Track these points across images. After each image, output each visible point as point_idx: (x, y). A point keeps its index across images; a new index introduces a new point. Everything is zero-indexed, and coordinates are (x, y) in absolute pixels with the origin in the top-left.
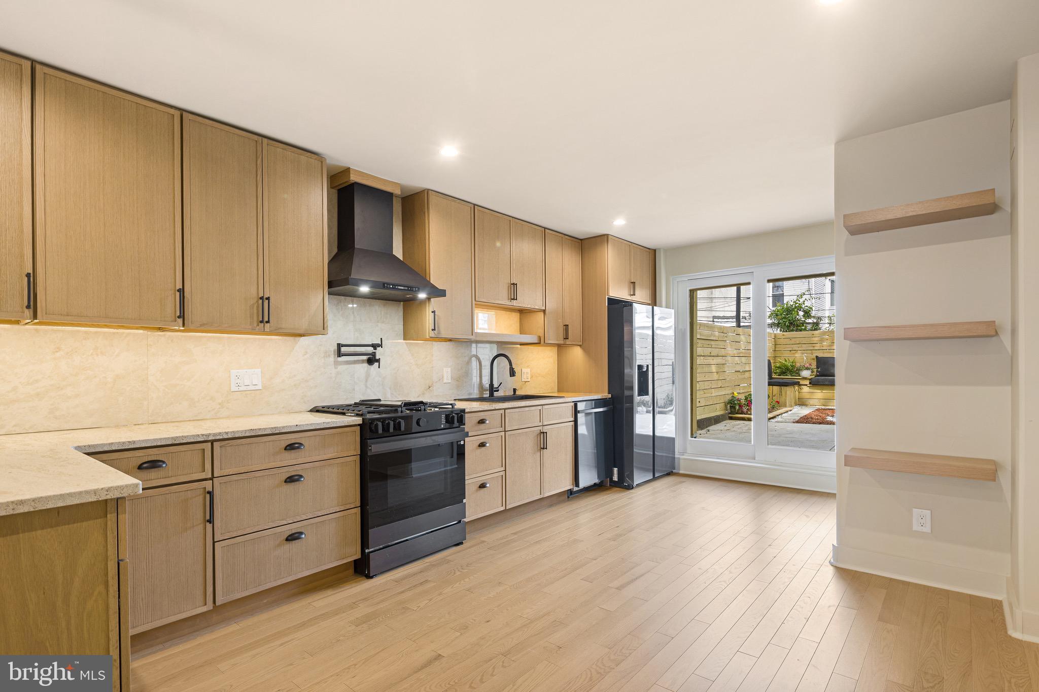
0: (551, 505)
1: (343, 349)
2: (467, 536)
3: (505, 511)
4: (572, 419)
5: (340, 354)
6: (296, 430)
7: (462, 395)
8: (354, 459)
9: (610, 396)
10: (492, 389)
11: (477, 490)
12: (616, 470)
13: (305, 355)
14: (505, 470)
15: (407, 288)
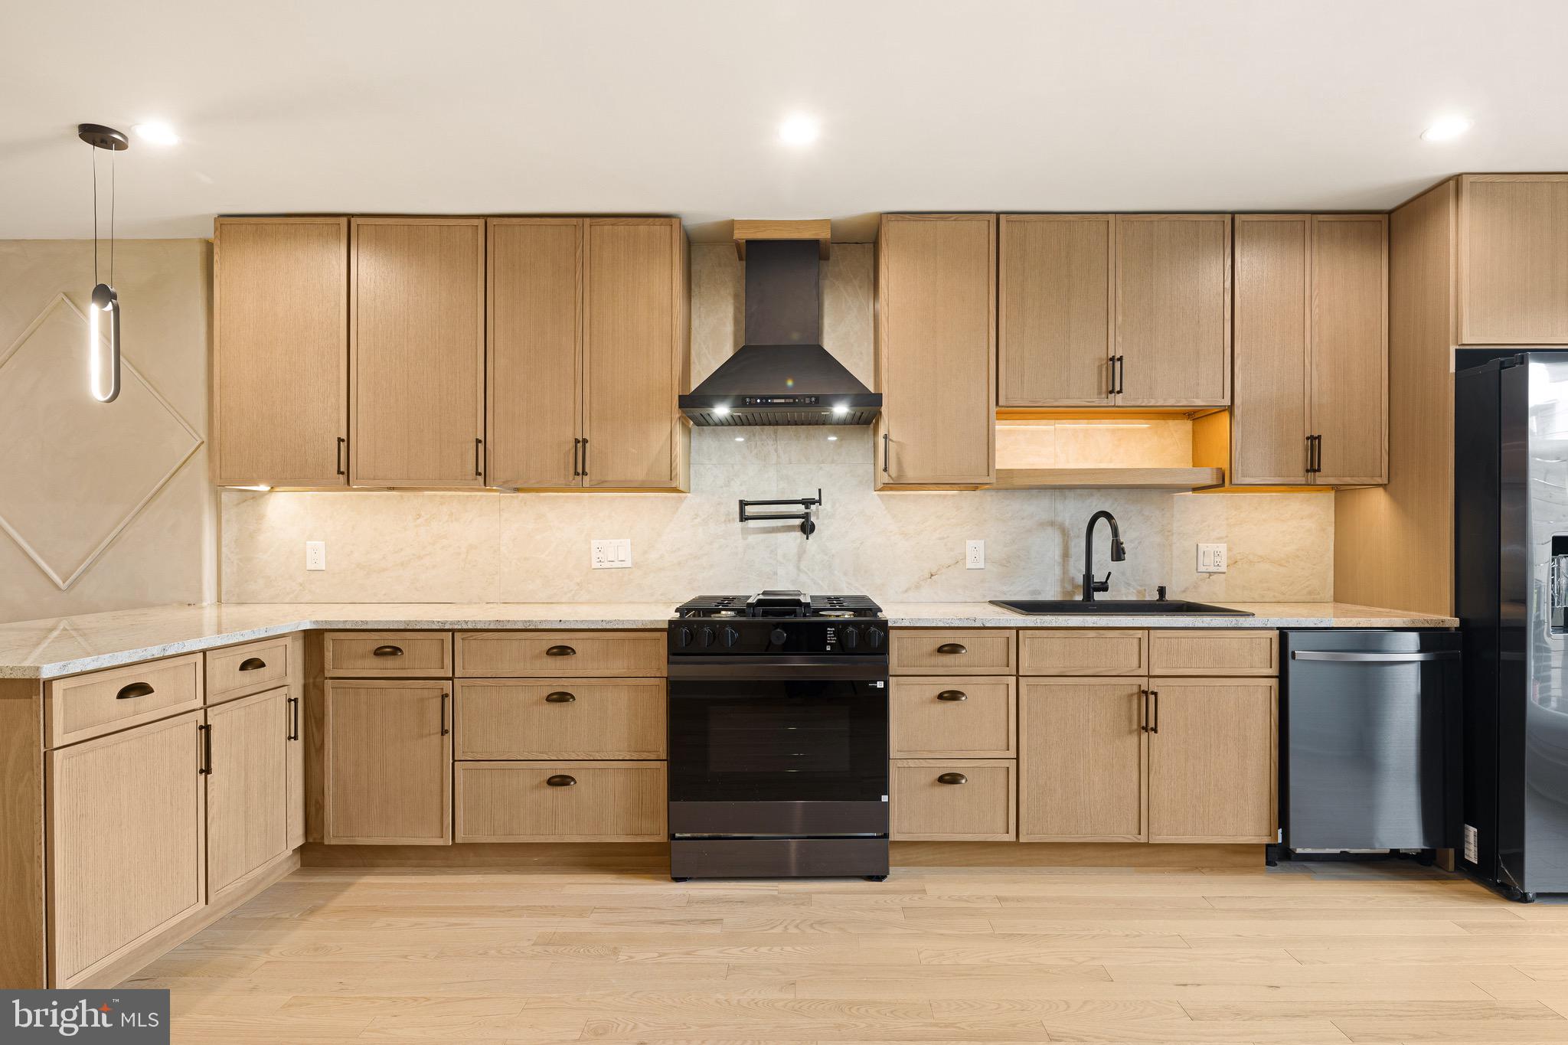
0: (1197, 868)
1: (750, 510)
2: (892, 869)
3: (1017, 844)
4: (1274, 671)
5: (743, 518)
6: (559, 627)
7: (1015, 594)
8: (657, 683)
9: (1455, 622)
10: (1090, 586)
11: (932, 785)
12: (1472, 832)
13: (695, 518)
14: (1018, 759)
15: (791, 401)
